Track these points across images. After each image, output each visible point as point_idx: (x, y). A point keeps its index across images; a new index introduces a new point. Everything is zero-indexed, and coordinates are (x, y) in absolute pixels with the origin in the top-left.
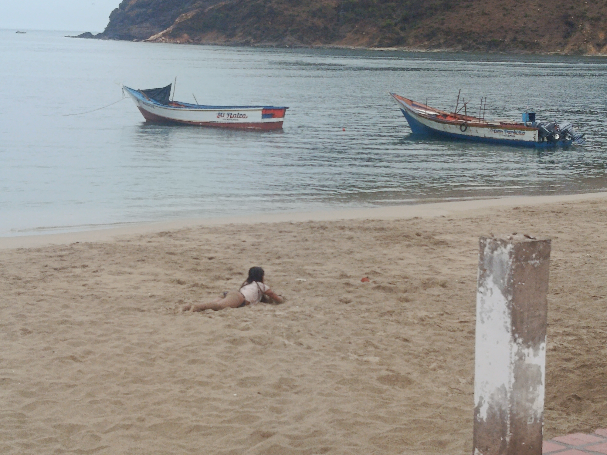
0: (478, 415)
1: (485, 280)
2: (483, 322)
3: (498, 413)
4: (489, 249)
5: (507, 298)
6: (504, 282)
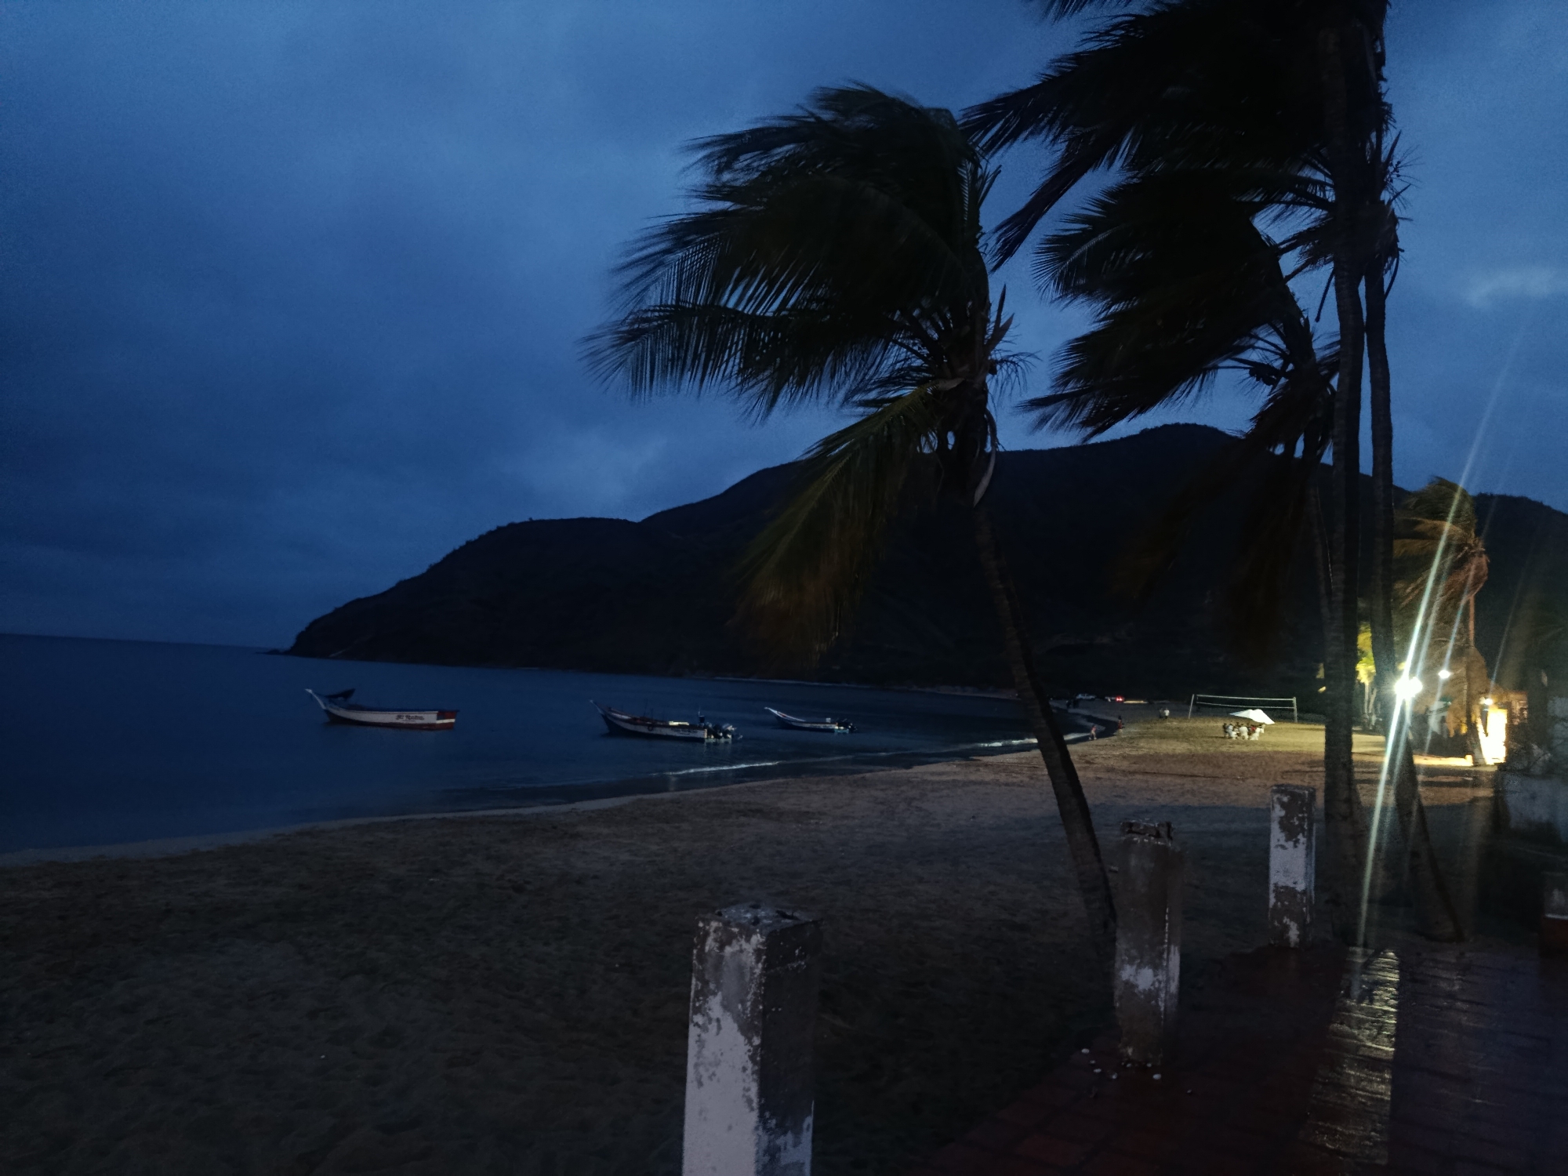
1: (706, 1002)
2: (700, 1084)
4: (715, 940)
5: (750, 1042)
6: (745, 1009)
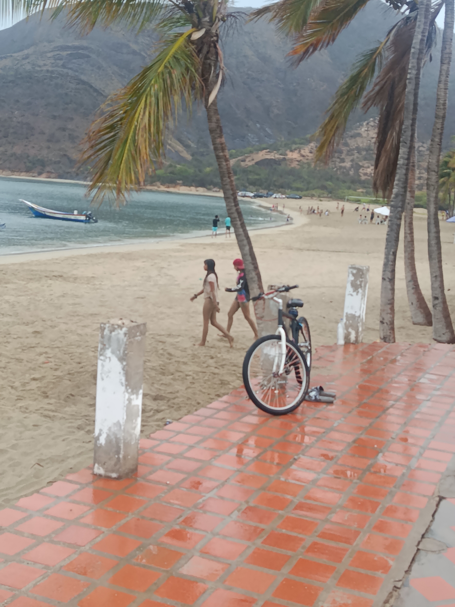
0: (98, 442)
1: (105, 351)
2: (103, 379)
3: (114, 440)
5: (122, 363)
6: (120, 353)
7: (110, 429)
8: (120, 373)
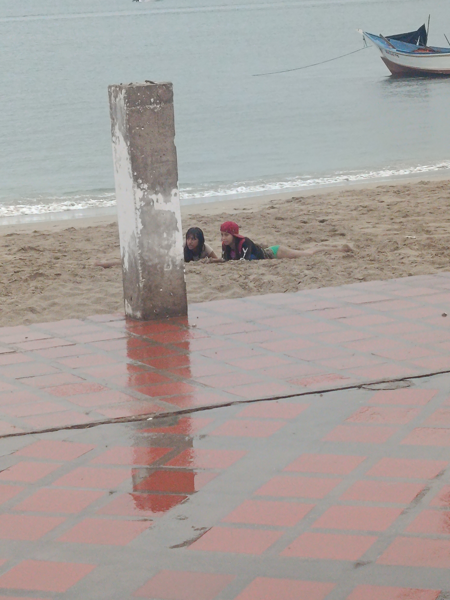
1: (114, 129)
2: (117, 172)
3: (133, 260)
4: (114, 96)
5: (127, 144)
6: (124, 128)
7: (129, 247)
8: (127, 159)
